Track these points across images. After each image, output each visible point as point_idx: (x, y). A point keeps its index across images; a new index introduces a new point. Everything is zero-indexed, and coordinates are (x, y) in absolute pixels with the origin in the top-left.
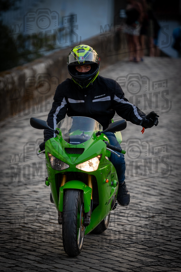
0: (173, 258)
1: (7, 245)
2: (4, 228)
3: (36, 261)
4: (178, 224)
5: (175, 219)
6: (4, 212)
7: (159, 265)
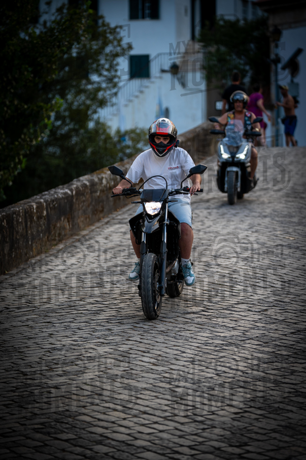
0: (290, 354)
1: (120, 347)
2: (115, 329)
3: (151, 363)
4: (291, 317)
5: (288, 312)
6: (114, 312)
7: (276, 362)
